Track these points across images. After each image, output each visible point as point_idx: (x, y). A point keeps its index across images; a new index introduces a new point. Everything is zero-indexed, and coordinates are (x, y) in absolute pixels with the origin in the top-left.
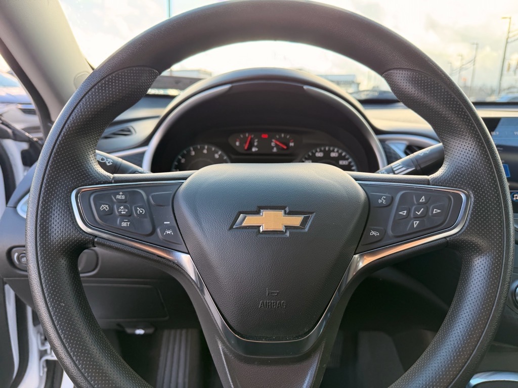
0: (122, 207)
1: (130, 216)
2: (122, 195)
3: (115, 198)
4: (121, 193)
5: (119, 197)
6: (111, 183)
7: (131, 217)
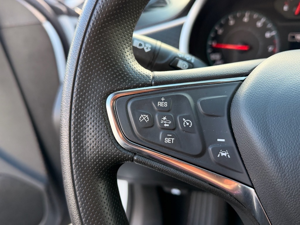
0: (164, 118)
1: (174, 129)
2: (164, 101)
3: (156, 104)
4: (163, 99)
5: (161, 104)
6: (151, 85)
7: (176, 131)
